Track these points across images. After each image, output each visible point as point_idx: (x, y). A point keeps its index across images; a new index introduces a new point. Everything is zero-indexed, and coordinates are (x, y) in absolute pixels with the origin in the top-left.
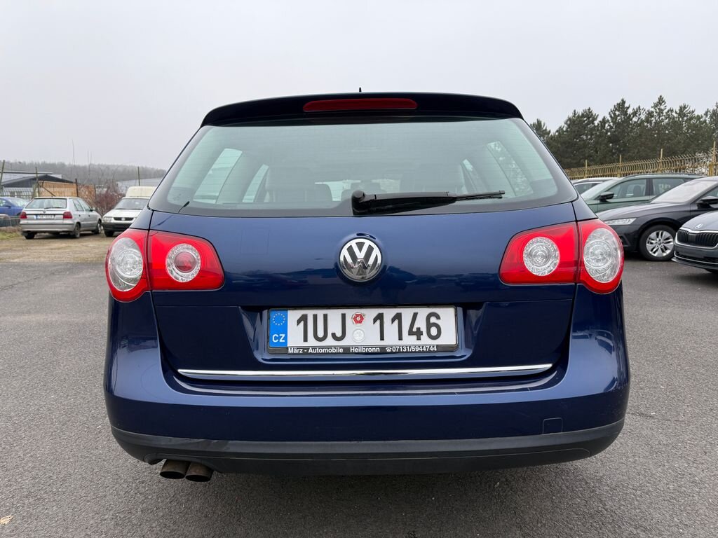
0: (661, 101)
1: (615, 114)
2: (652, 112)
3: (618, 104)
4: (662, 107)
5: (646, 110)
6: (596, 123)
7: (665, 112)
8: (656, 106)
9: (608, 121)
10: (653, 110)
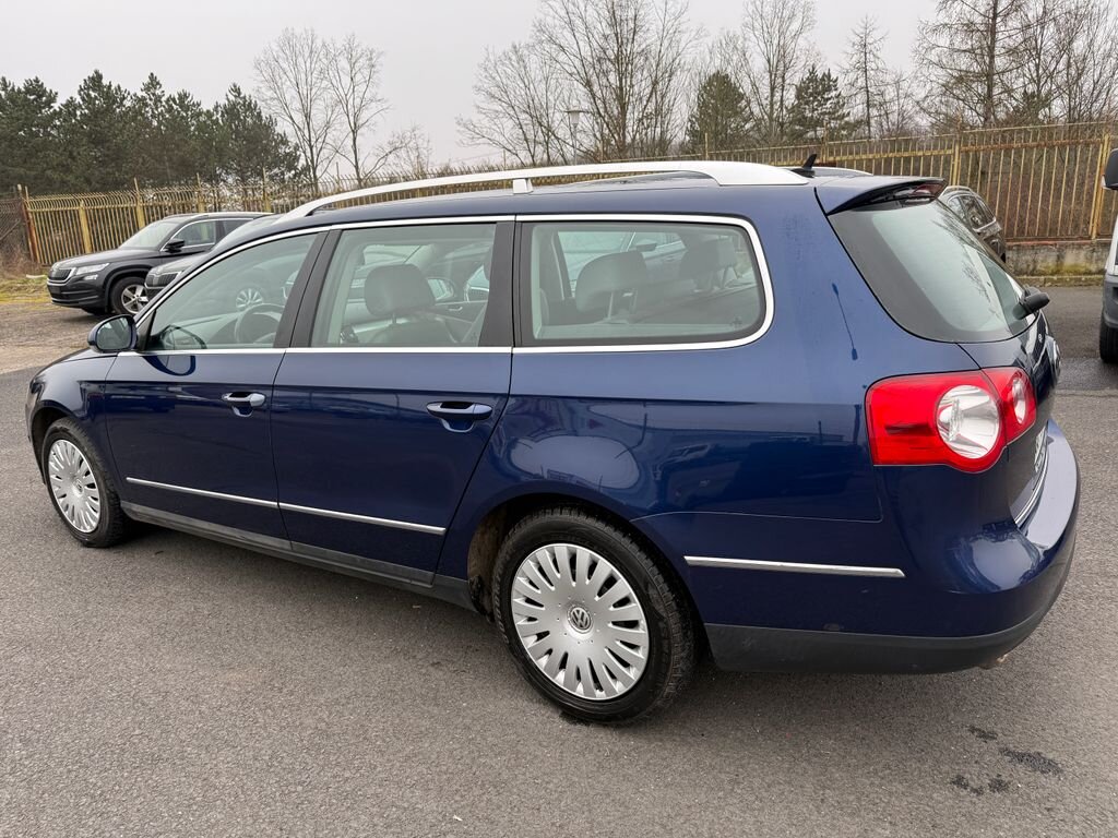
0: (153, 83)
1: (88, 95)
2: (143, 99)
3: (92, 79)
4: (158, 92)
5: (131, 94)
6: (56, 106)
7: (163, 99)
8: (147, 89)
9: (80, 106)
10: (144, 94)
